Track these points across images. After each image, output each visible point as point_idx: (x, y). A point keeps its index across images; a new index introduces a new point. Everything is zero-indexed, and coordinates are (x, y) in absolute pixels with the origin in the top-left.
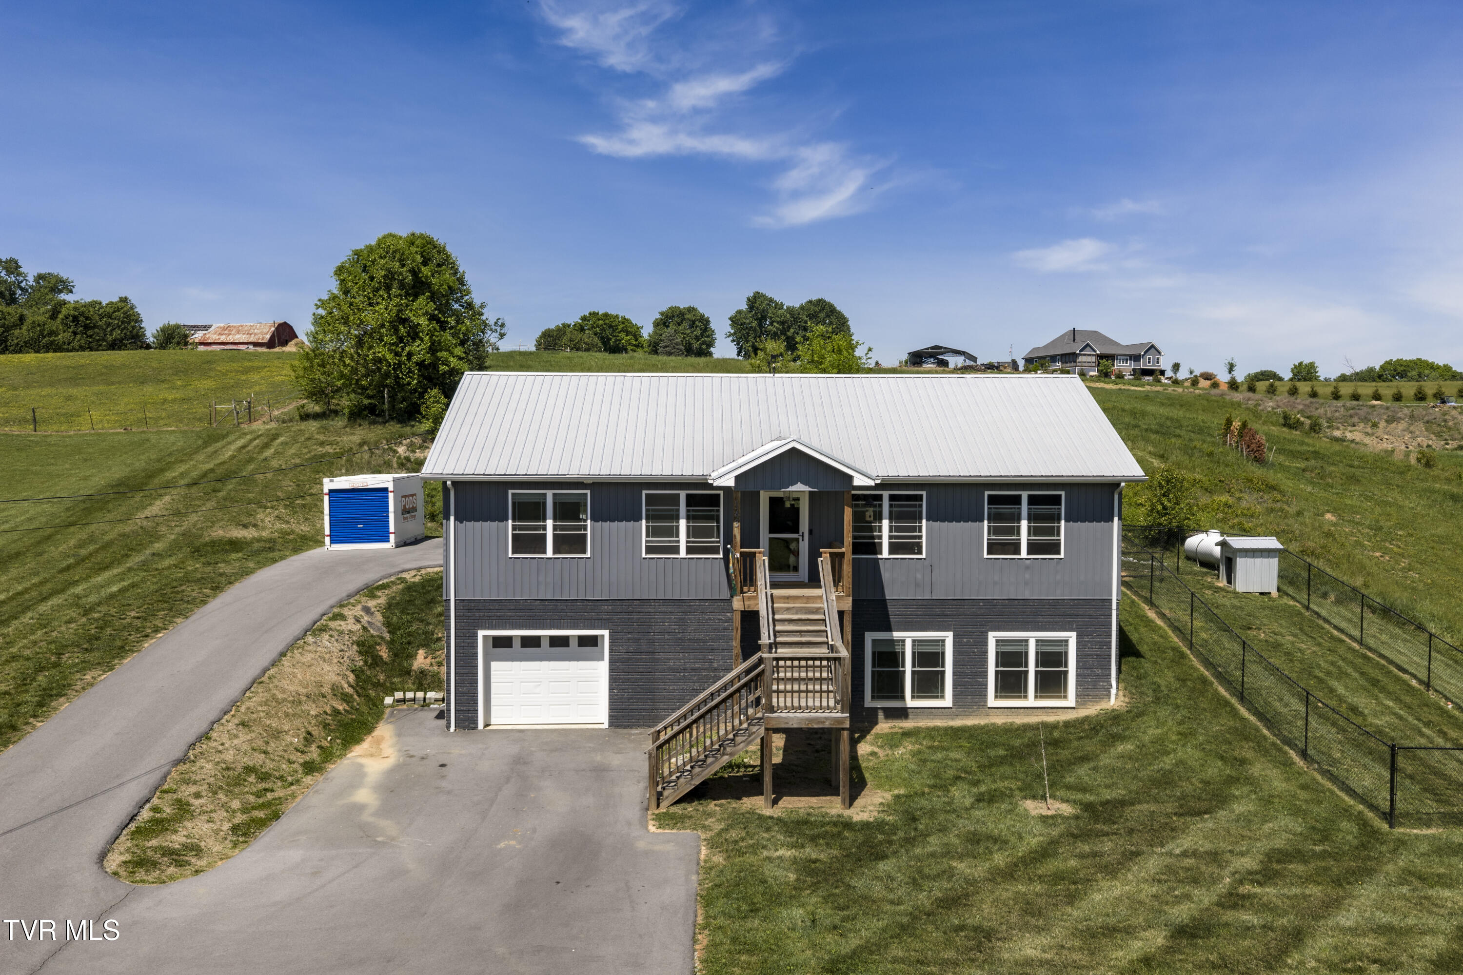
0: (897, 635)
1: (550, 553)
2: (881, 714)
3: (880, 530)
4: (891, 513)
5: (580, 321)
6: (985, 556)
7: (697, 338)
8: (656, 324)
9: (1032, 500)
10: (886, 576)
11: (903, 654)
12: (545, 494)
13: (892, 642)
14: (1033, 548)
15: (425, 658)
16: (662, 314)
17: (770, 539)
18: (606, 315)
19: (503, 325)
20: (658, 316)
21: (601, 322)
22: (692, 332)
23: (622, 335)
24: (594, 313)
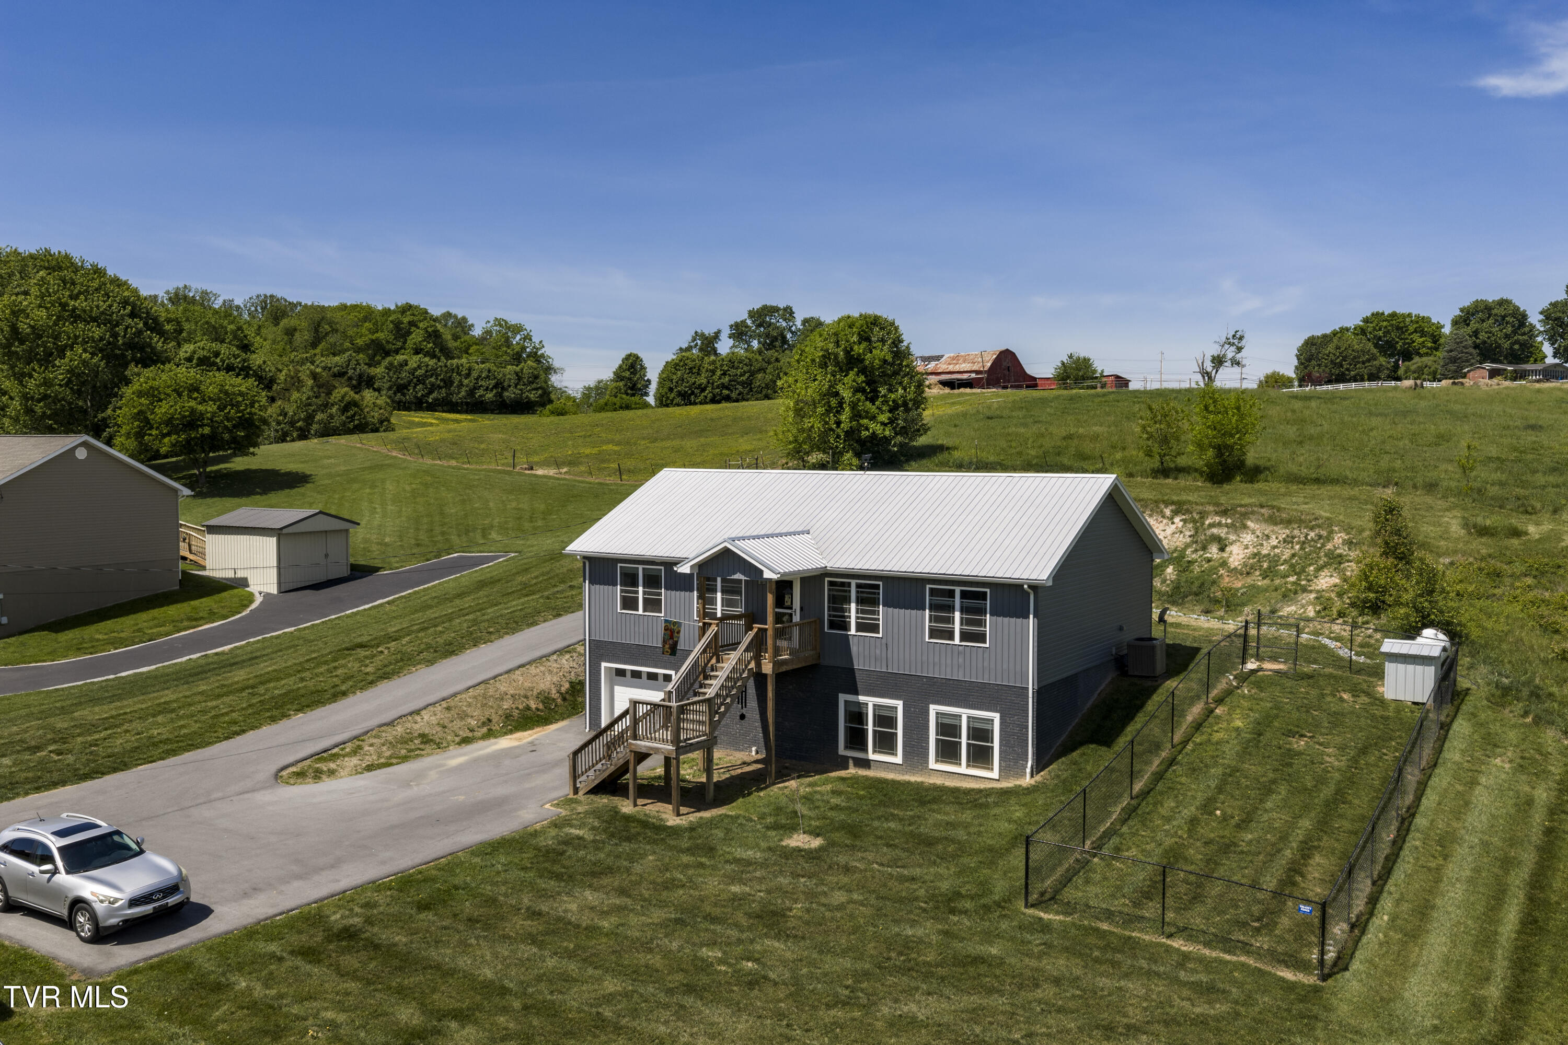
0: (862, 698)
1: (640, 611)
2: (851, 762)
3: (849, 612)
4: (857, 598)
5: (1361, 323)
6: (927, 640)
8: (1455, 323)
9: (964, 595)
10: (854, 649)
11: (867, 714)
12: (638, 569)
13: (859, 704)
14: (965, 636)
16: (1462, 310)
18: (1394, 315)
19: (1241, 338)
20: (1458, 313)
21: (1385, 324)
22: (1501, 331)
23: (1415, 336)
24: (1378, 314)
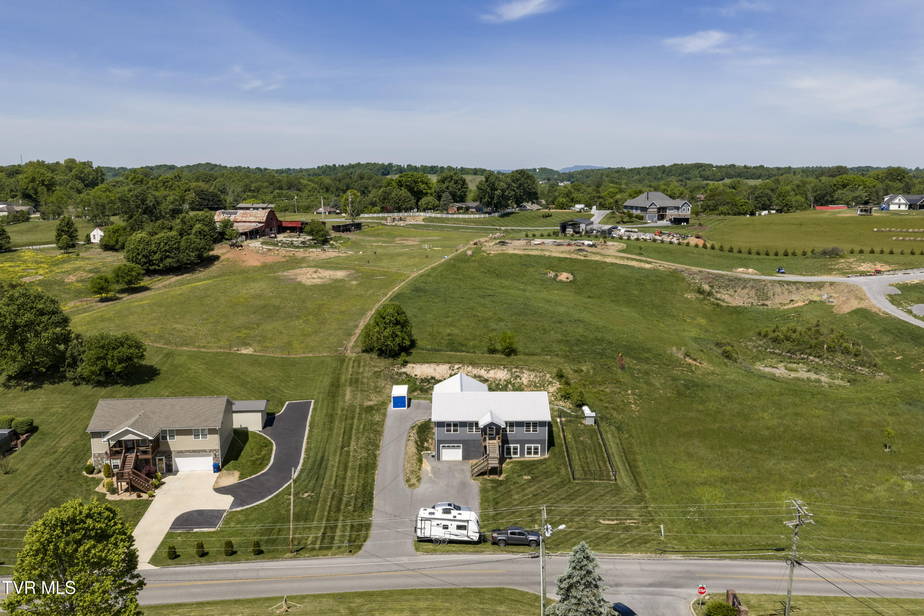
0: (510, 445)
1: (452, 432)
2: (507, 459)
4: (509, 425)
6: (525, 432)
7: (459, 190)
9: (533, 423)
10: (508, 437)
11: (511, 448)
12: (451, 423)
14: (533, 431)
15: (427, 444)
22: (456, 186)
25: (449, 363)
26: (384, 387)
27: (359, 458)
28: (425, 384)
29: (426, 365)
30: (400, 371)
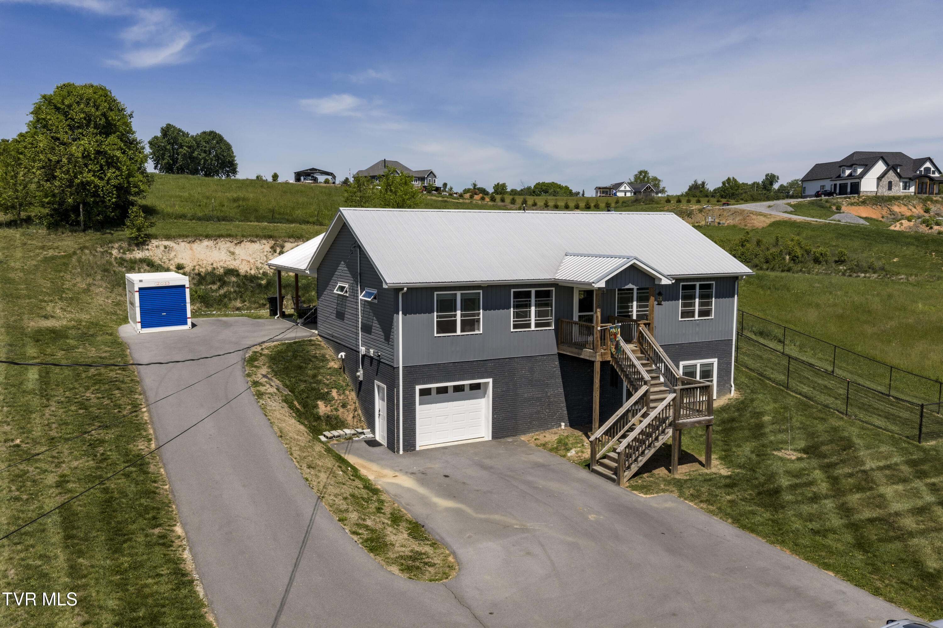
1: (459, 332)
3: (632, 308)
4: (637, 297)
6: (680, 319)
9: (701, 287)
12: (456, 294)
14: (701, 314)
15: (326, 407)
17: (579, 316)
25: (270, 237)
26: (87, 291)
27: (51, 479)
28: (214, 287)
29: (206, 243)
30: (128, 256)
